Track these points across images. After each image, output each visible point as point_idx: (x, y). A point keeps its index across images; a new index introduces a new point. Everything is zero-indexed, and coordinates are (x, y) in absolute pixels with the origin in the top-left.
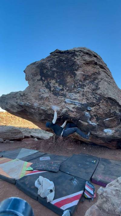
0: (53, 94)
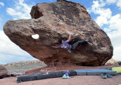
0: (66, 23)
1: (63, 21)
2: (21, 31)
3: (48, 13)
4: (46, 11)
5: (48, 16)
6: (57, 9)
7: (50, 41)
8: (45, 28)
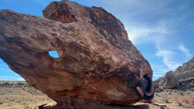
1: (106, 38)
2: (31, 39)
3: (84, 19)
4: (81, 16)
5: (84, 24)
6: (95, 18)
7: (82, 66)
8: (81, 42)
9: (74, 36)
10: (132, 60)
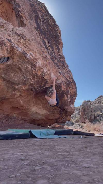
1: (48, 52)
9: (25, 46)
10: (65, 79)
